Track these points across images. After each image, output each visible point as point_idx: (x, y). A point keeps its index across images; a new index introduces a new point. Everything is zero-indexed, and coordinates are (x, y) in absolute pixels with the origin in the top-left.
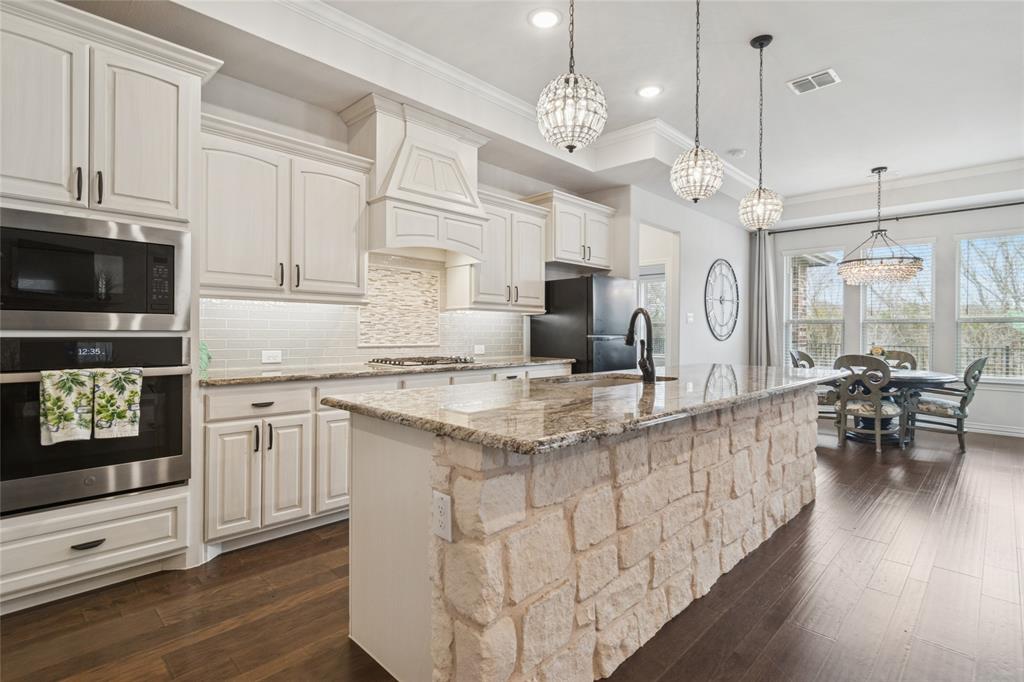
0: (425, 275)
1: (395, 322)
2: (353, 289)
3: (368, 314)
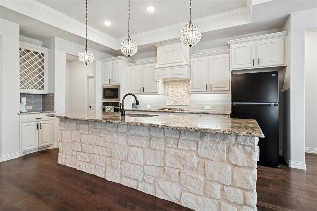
0: (185, 84)
1: (176, 98)
2: (155, 91)
3: (168, 97)
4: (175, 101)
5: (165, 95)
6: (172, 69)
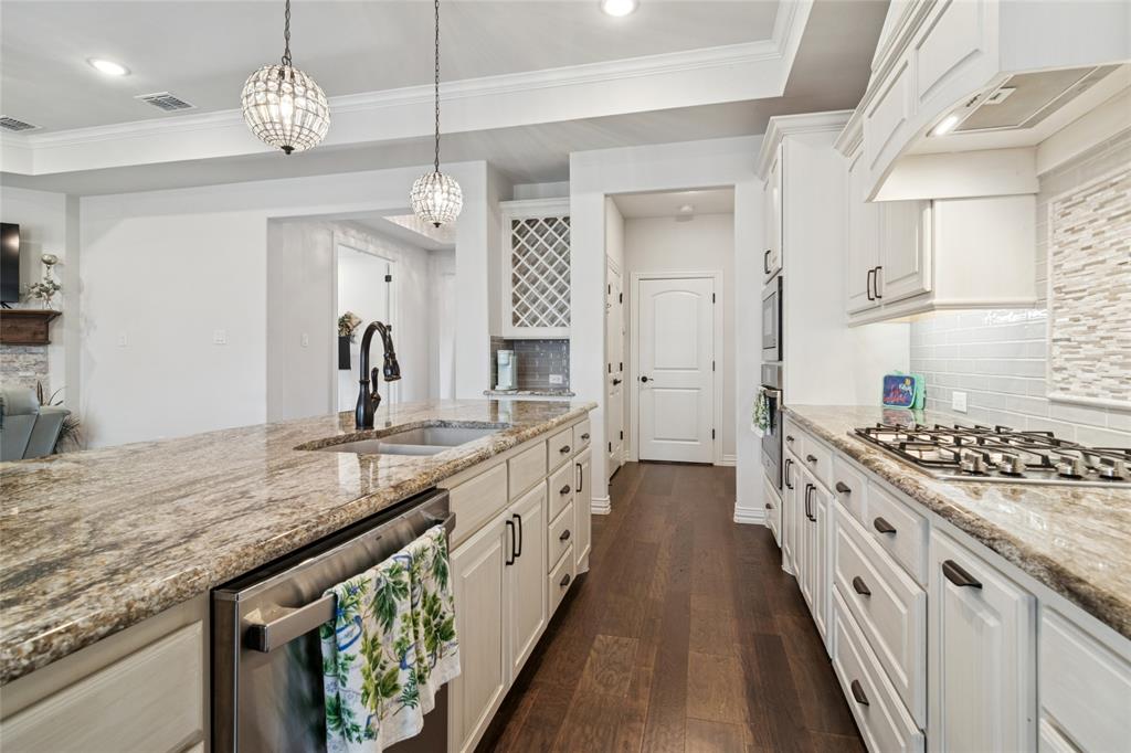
2: (916, 285)
3: (1067, 319)
4: (1112, 364)
5: (1042, 308)
6: (918, 47)
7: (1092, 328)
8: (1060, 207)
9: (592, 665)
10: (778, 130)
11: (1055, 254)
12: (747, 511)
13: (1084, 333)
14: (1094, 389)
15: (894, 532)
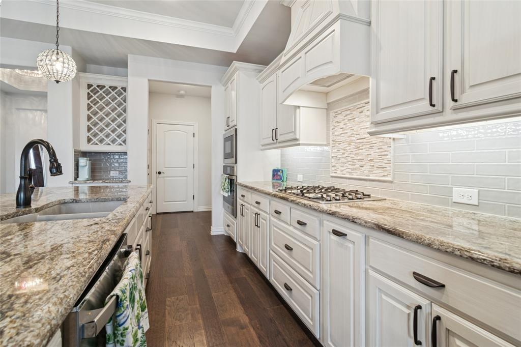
1: (353, 155)
2: (292, 136)
3: (336, 150)
4: (349, 164)
5: (328, 146)
6: (306, 53)
7: (344, 153)
8: (334, 114)
9: (169, 313)
10: (236, 67)
11: (333, 129)
12: (218, 228)
13: (341, 155)
14: (344, 172)
15: (306, 224)
